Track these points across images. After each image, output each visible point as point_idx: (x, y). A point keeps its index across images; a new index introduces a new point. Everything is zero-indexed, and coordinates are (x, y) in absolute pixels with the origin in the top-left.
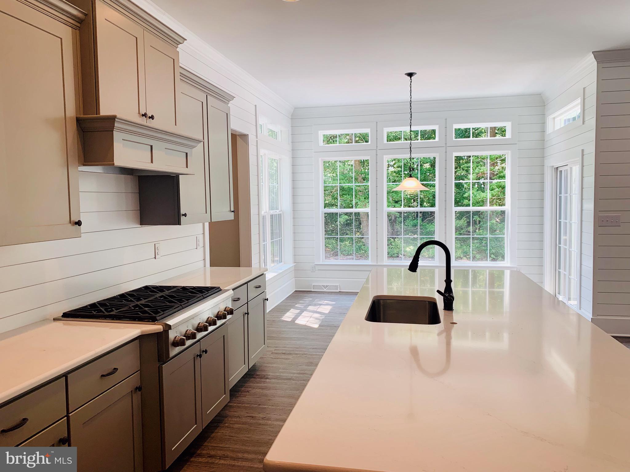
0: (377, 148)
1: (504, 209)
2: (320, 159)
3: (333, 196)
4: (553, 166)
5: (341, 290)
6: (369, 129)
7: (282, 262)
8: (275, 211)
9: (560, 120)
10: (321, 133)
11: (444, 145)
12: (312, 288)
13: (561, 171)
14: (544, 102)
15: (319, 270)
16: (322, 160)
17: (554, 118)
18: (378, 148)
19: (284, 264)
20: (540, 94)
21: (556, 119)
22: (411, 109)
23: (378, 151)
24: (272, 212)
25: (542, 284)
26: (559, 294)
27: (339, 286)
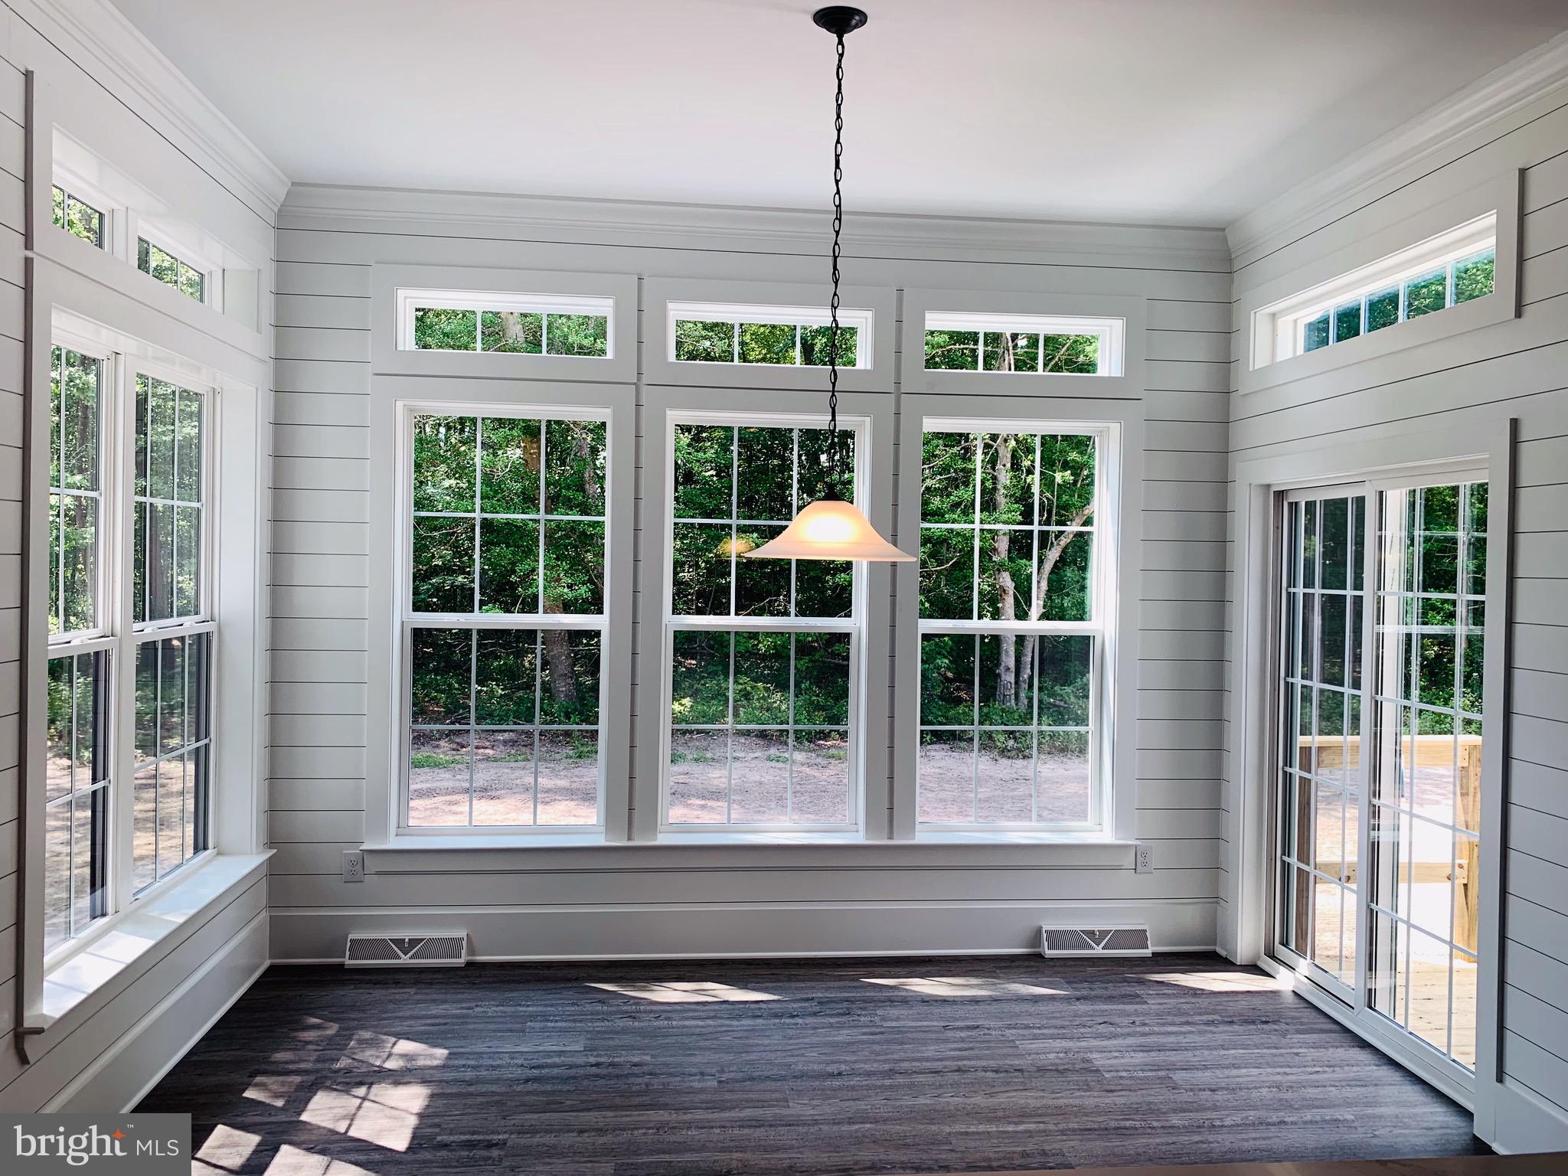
0: (639, 379)
1: (1085, 630)
2: (400, 404)
3: (457, 547)
4: (1269, 486)
5: (473, 955)
6: (610, 302)
7: (205, 848)
8: (175, 620)
9: (1295, 321)
10: (409, 301)
11: (892, 389)
12: (348, 953)
13: (1296, 503)
14: (1230, 260)
15: (378, 873)
16: (410, 410)
17: (1274, 315)
18: (645, 380)
19: (219, 854)
20: (1224, 229)
21: (1280, 321)
22: (837, 182)
23: (645, 389)
24: (152, 630)
25: (1217, 903)
26: (1285, 943)
27: (464, 943)
